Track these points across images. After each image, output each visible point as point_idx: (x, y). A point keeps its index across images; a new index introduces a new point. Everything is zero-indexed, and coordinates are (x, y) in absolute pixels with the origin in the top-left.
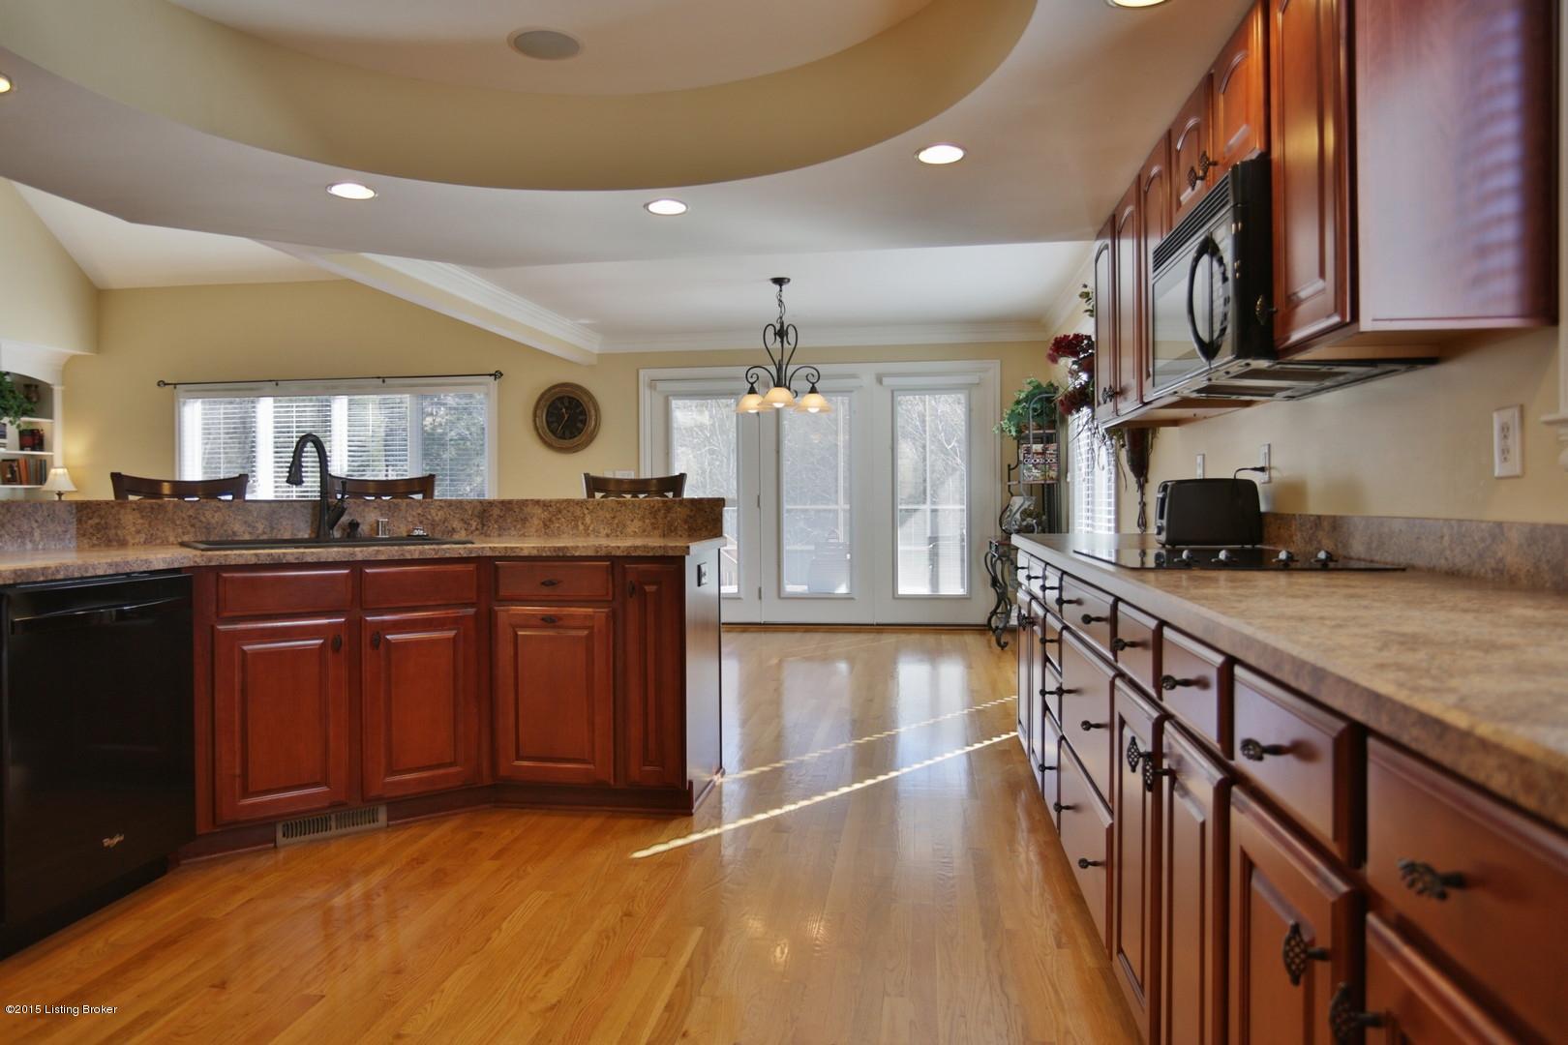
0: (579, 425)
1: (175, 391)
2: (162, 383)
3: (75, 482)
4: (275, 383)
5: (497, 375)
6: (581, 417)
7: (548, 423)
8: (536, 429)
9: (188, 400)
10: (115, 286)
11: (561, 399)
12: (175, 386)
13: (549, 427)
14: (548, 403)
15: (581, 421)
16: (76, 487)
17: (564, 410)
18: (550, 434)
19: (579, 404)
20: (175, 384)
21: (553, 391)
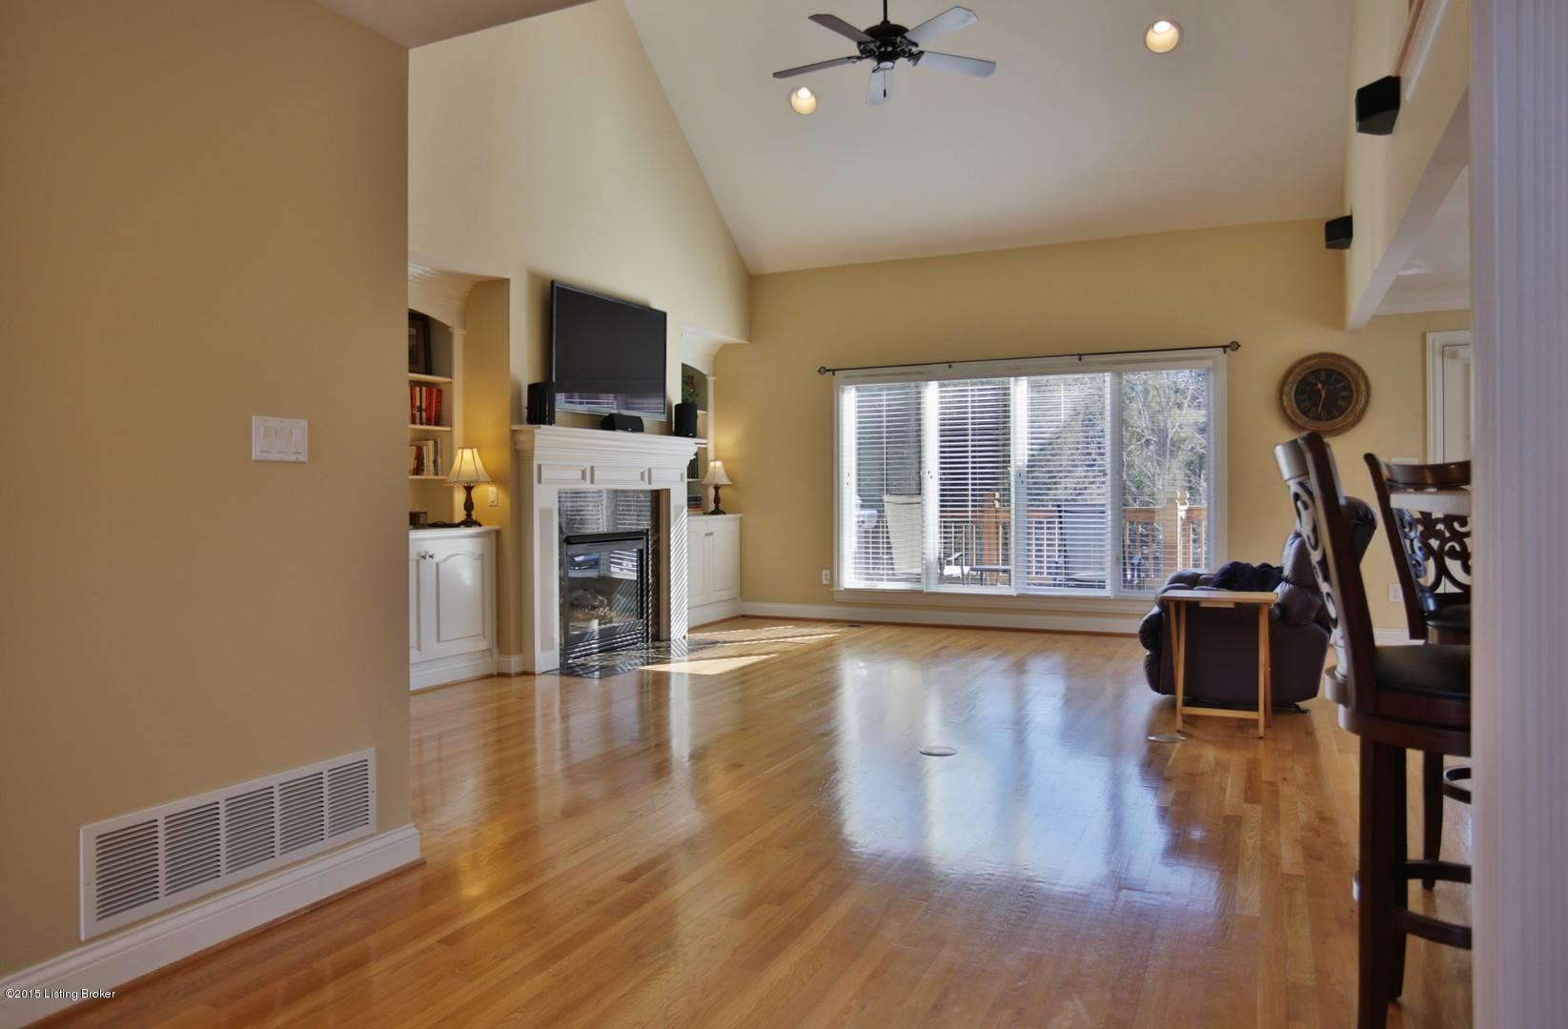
0: (1341, 403)
1: (834, 377)
2: (823, 370)
3: (729, 475)
4: (947, 366)
5: (1234, 346)
6: (1345, 394)
7: (1299, 402)
8: (1283, 408)
9: (846, 387)
10: (768, 269)
11: (1316, 373)
12: (832, 374)
13: (1299, 406)
14: (1299, 378)
15: (1344, 398)
16: (731, 480)
17: (1320, 386)
18: (1301, 415)
19: (1341, 377)
20: (834, 370)
21: (1307, 363)
